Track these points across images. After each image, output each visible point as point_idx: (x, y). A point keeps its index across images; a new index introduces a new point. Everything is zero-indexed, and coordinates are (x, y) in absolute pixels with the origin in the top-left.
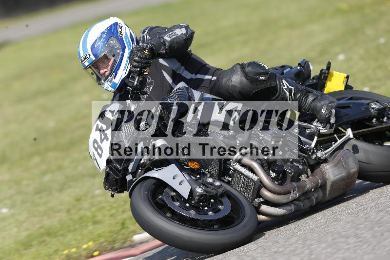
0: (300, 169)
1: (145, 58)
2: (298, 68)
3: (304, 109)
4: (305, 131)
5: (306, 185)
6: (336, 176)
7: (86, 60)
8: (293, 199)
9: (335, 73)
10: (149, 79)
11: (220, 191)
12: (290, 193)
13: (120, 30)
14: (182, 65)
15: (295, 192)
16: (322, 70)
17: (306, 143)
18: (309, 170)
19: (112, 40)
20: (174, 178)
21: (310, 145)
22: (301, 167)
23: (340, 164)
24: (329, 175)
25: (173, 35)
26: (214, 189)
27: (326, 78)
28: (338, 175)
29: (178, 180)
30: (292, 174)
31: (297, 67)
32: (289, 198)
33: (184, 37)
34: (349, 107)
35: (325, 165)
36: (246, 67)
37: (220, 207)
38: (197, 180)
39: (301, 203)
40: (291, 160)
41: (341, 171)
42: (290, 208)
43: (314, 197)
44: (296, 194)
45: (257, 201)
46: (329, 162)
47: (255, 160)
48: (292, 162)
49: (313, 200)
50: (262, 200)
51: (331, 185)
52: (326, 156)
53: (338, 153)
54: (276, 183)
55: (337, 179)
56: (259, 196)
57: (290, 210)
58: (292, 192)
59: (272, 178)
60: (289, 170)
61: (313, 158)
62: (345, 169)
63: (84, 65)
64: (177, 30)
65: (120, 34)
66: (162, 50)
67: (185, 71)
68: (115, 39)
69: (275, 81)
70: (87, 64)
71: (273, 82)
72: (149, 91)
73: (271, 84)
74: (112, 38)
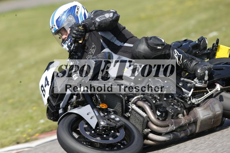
0: (178, 110)
3: (189, 70)
4: (187, 85)
5: (181, 122)
6: (205, 116)
7: (53, 29)
8: (171, 131)
9: (221, 46)
10: (93, 45)
11: (119, 124)
12: (169, 126)
13: (77, 11)
14: (115, 36)
15: (172, 126)
16: (214, 44)
17: (186, 93)
18: (185, 111)
19: (70, 17)
20: (88, 114)
21: (188, 94)
22: (179, 109)
23: (209, 108)
24: (199, 115)
25: (102, 18)
26: (115, 123)
27: (216, 50)
28: (206, 115)
29: (90, 116)
30: (173, 113)
31: (196, 41)
32: (167, 130)
33: (110, 19)
35: (197, 108)
37: (118, 134)
38: (104, 116)
39: (178, 133)
40: (172, 104)
41: (209, 112)
42: (170, 137)
43: (189, 129)
44: (173, 127)
45: (146, 130)
46: (201, 106)
47: (146, 103)
48: (173, 106)
49: (188, 132)
50: (149, 130)
51: (201, 122)
52: (199, 102)
53: (208, 101)
54: (161, 119)
55: (205, 118)
56: (148, 127)
57: (170, 138)
58: (170, 126)
59: (158, 116)
60: (171, 111)
61: (189, 103)
62: (212, 111)
63: (52, 32)
64: (106, 14)
65: (77, 13)
66: (93, 28)
67: (117, 40)
68: (72, 17)
69: (169, 50)
70: (53, 31)
71: (168, 51)
72: (93, 53)
73: (166, 52)
74: (71, 15)
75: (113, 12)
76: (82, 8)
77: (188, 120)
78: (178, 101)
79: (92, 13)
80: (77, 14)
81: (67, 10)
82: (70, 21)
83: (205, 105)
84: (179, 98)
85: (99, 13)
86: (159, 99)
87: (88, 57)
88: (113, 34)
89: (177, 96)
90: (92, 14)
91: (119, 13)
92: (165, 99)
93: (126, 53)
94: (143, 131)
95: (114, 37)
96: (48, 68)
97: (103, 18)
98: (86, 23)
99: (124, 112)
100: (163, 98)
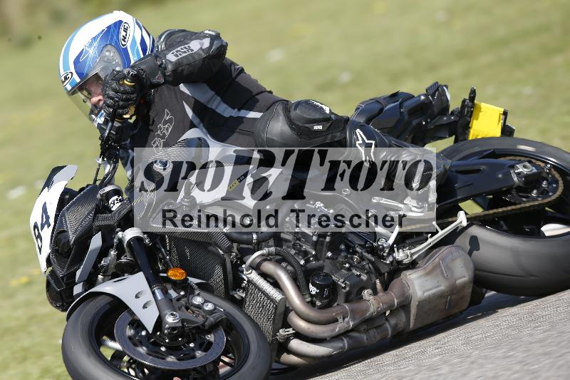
0: (362, 280)
1: (125, 92)
2: (423, 98)
5: (367, 310)
6: (428, 291)
7: (67, 82)
8: (343, 331)
9: (484, 106)
10: (168, 114)
11: (211, 319)
12: (337, 321)
13: (123, 33)
14: (218, 93)
15: (346, 320)
16: (464, 101)
17: (382, 236)
18: (378, 281)
19: (108, 51)
20: (137, 297)
21: (387, 239)
22: (364, 277)
23: (438, 270)
24: (414, 290)
26: (202, 316)
27: (471, 114)
28: (431, 289)
29: (142, 300)
30: (347, 289)
31: (419, 96)
32: (334, 330)
33: (203, 54)
34: (478, 171)
35: (408, 272)
36: (292, 109)
38: (178, 300)
39: (362, 335)
40: (347, 265)
41: (438, 282)
42: (340, 345)
43: (389, 324)
44: (348, 322)
45: (282, 332)
46: (419, 268)
47: (282, 266)
48: (349, 269)
49: (387, 329)
50: (291, 331)
51: (418, 305)
52: (414, 257)
53: (436, 253)
54: (318, 303)
55: (429, 296)
56: (286, 325)
57: (341, 348)
58: (340, 320)
59: (312, 296)
60: (343, 282)
61: (388, 262)
62: (446, 278)
63: (66, 89)
64: (193, 42)
65: (124, 40)
66: (159, 79)
67: (222, 103)
68: (114, 50)
69: (344, 131)
70: (69, 87)
71: (338, 134)
72: (167, 134)
73: (335, 137)
74: (109, 46)
75: (210, 36)
76: (136, 26)
77: (386, 303)
78: (362, 258)
79: (160, 37)
80: (124, 43)
81: (99, 35)
82: (109, 61)
83: (430, 265)
84: (363, 251)
85: (178, 37)
86: (313, 256)
87: (155, 142)
88: (212, 89)
89: (360, 245)
90: (162, 40)
91: (225, 38)
92: (329, 254)
93: (245, 134)
94: (275, 335)
95: (216, 96)
96: (48, 183)
97: (185, 52)
98: (142, 67)
99: (230, 287)
100: (324, 253)
